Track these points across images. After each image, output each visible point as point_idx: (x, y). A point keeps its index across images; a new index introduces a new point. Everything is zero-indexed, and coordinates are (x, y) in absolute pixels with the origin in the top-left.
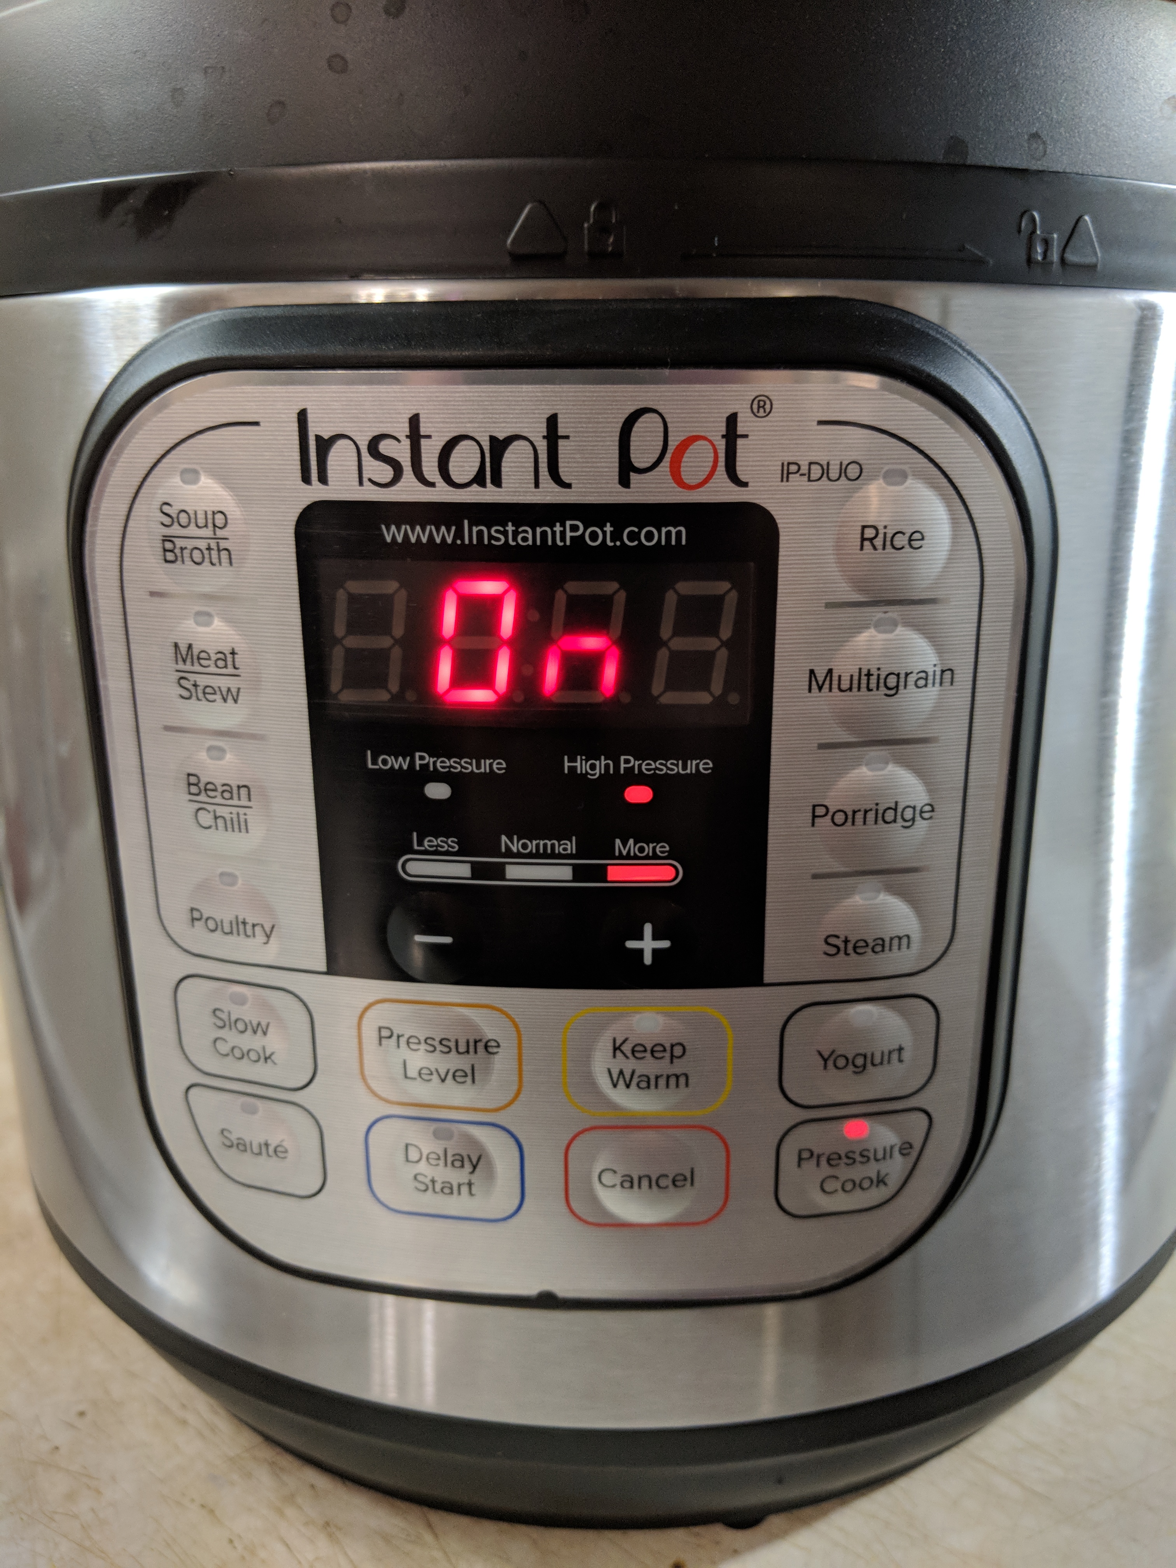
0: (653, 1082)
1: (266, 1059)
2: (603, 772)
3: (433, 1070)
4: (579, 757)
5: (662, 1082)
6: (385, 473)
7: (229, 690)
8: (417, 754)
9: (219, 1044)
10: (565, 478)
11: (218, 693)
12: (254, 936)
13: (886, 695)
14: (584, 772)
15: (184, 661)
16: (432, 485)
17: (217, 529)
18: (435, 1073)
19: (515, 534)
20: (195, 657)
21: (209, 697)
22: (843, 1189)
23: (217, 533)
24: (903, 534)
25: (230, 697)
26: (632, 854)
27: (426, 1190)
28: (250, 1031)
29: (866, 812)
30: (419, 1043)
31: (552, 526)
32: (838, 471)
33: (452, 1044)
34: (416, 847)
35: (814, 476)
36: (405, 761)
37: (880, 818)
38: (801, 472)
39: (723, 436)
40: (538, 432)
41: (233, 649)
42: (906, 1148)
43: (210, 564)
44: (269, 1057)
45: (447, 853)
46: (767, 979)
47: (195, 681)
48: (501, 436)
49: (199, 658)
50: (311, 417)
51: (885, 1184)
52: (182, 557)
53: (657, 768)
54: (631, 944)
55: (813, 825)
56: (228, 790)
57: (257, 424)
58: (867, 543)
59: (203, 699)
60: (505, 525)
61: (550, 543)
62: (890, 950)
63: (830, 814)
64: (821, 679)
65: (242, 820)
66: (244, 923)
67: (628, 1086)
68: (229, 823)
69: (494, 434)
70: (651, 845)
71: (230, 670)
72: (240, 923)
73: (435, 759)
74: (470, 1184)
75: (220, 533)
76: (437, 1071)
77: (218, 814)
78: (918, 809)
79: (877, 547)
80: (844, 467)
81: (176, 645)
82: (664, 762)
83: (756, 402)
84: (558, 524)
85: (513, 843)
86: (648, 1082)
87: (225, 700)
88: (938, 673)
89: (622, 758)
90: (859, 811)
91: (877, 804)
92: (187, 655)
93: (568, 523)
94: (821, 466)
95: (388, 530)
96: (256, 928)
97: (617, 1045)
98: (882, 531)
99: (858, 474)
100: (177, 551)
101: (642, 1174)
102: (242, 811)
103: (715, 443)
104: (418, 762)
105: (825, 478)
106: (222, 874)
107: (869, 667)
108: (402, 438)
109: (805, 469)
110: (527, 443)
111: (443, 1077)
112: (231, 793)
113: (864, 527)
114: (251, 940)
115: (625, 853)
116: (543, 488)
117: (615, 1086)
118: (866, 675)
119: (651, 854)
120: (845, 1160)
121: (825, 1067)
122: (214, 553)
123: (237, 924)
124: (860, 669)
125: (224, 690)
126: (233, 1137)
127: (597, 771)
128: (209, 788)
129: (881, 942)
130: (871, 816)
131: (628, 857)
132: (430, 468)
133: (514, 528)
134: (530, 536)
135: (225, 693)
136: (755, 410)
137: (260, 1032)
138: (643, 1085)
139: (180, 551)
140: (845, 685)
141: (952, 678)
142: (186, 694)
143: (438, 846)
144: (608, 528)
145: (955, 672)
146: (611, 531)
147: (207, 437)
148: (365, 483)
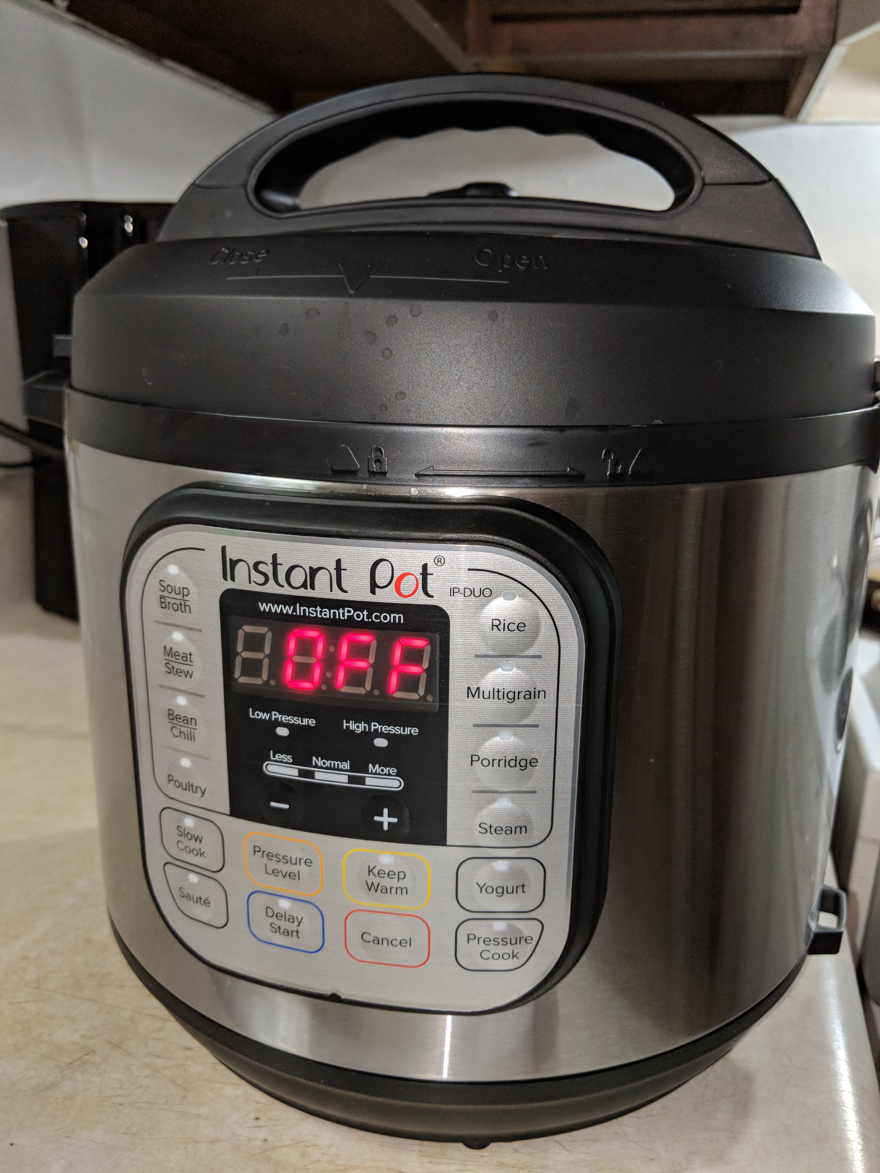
0: (389, 891)
1: (201, 855)
2: (363, 730)
3: (279, 871)
4: (351, 721)
5: (394, 890)
6: (261, 579)
7: (188, 672)
8: (273, 713)
9: (180, 843)
10: (344, 588)
11: (183, 672)
12: (197, 792)
13: (508, 702)
14: (353, 729)
15: (168, 655)
16: (282, 586)
17: (184, 596)
19: (321, 612)
20: (173, 654)
21: (180, 674)
22: (493, 958)
24: (515, 623)
25: (188, 675)
26: (378, 772)
27: (276, 932)
28: (193, 840)
29: (499, 761)
30: (273, 856)
31: (338, 610)
32: (479, 592)
33: (289, 859)
34: (272, 758)
35: (466, 595)
36: (267, 716)
37: (507, 764)
38: (460, 592)
39: (421, 574)
40: (332, 567)
41: (190, 653)
42: (528, 940)
43: (181, 612)
44: (203, 854)
45: (286, 763)
46: (448, 843)
47: (173, 665)
48: (315, 567)
49: (175, 655)
50: (227, 550)
51: (517, 958)
52: (169, 606)
53: (390, 730)
54: (377, 818)
55: (472, 765)
56: (186, 720)
57: (203, 550)
58: (495, 627)
59: (176, 674)
60: (316, 607)
61: (337, 617)
62: (513, 833)
63: (480, 760)
64: (473, 692)
65: (192, 735)
66: (192, 786)
67: (376, 891)
68: (186, 735)
69: (311, 566)
70: (387, 769)
71: (188, 662)
72: (190, 785)
73: (282, 716)
74: (297, 932)
75: (186, 598)
76: (281, 871)
77: (182, 731)
78: (529, 761)
79: (501, 629)
80: (482, 591)
81: (165, 647)
82: (394, 728)
84: (341, 609)
85: (318, 761)
86: (386, 890)
87: (186, 676)
88: (538, 692)
90: (496, 760)
91: (505, 757)
92: (170, 652)
93: (346, 609)
94: (470, 590)
95: (262, 605)
96: (198, 789)
97: (371, 869)
98: (502, 622)
99: (490, 594)
100: (167, 603)
101: (384, 937)
102: (192, 731)
103: (417, 577)
104: (274, 716)
105: (472, 595)
107: (498, 687)
108: (269, 563)
109: (462, 590)
110: (327, 571)
111: (284, 875)
112: (188, 721)
113: (493, 620)
114: (195, 794)
115: (374, 771)
116: (334, 592)
117: (370, 890)
118: (496, 692)
119: (387, 773)
120: (493, 942)
121: (481, 892)
122: (183, 607)
124: (494, 688)
125: (186, 671)
126: (185, 892)
127: (360, 729)
128: (178, 717)
129: (510, 828)
130: (503, 762)
131: (376, 774)
132: (282, 579)
133: (320, 609)
134: (328, 614)
135: (186, 673)
136: (436, 563)
137: (198, 841)
138: (384, 891)
140: (486, 696)
141: (545, 695)
142: (169, 671)
143: (283, 758)
144: (365, 613)
145: (546, 692)
146: (367, 614)
147: (182, 552)
148: (252, 583)
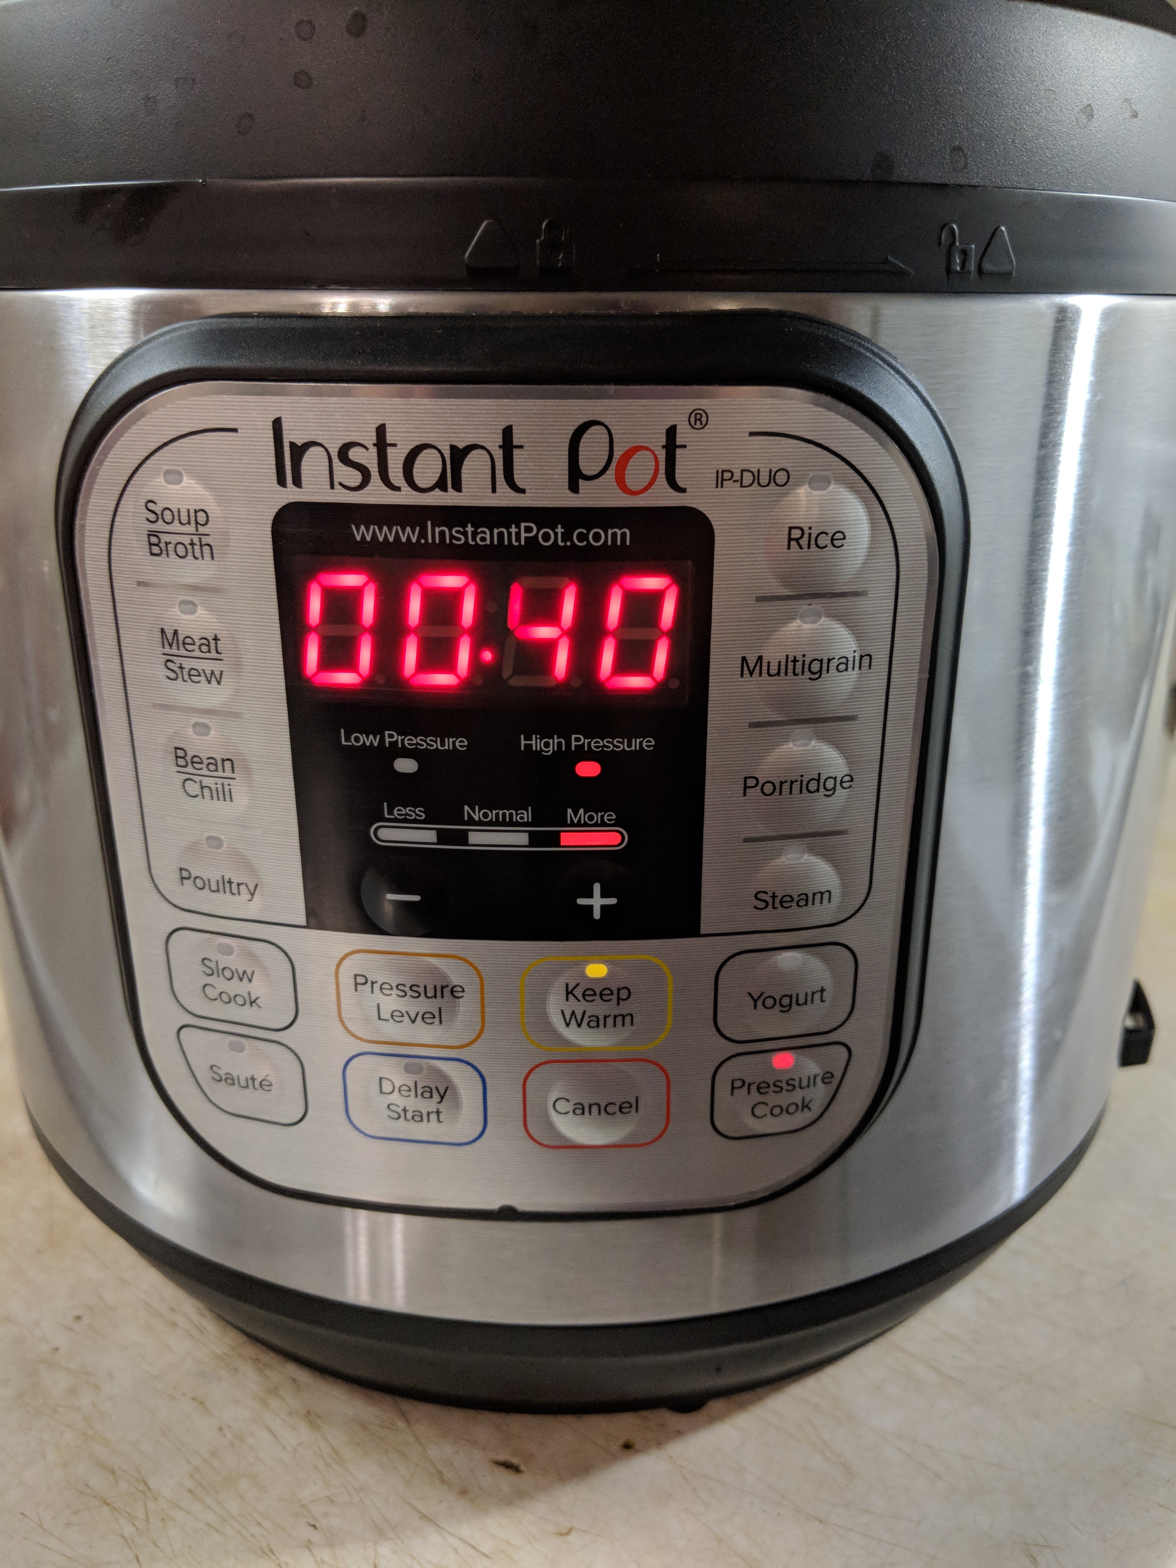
0: (601, 1023)
1: (252, 1003)
2: (556, 749)
3: (404, 1013)
4: (534, 736)
5: (610, 1021)
6: (354, 477)
7: (212, 673)
8: (387, 733)
9: (208, 990)
10: (520, 484)
11: (203, 675)
12: (239, 893)
13: (810, 679)
14: (539, 749)
15: (171, 645)
16: (398, 489)
17: (199, 526)
18: (406, 1015)
19: (475, 534)
20: (181, 642)
21: (196, 679)
22: (772, 1114)
23: (199, 529)
24: (827, 534)
25: (213, 679)
26: (582, 822)
27: (399, 1118)
28: (236, 978)
29: (792, 782)
30: (392, 989)
31: (508, 527)
32: (768, 478)
33: (421, 990)
34: (386, 816)
35: (745, 483)
36: (375, 739)
37: (804, 789)
38: (734, 478)
39: (663, 447)
40: (494, 442)
41: (216, 636)
42: (827, 1077)
43: (193, 558)
44: (254, 1001)
45: (415, 821)
46: (703, 931)
47: (181, 664)
48: (461, 445)
49: (184, 643)
50: (285, 426)
51: (809, 1109)
52: (167, 550)
53: (604, 746)
54: (581, 901)
55: (745, 795)
56: (212, 762)
57: (235, 430)
58: (793, 543)
59: (189, 680)
60: (465, 526)
61: (506, 543)
62: (813, 904)
63: (760, 785)
64: (751, 665)
65: (227, 790)
66: (230, 882)
67: (579, 1025)
68: (214, 792)
69: (455, 444)
70: (600, 814)
71: (213, 654)
72: (226, 883)
73: (403, 737)
74: (438, 1112)
75: (201, 530)
76: (407, 1013)
77: (204, 785)
78: (838, 780)
79: (803, 546)
80: (773, 474)
81: (163, 631)
82: (611, 740)
83: (693, 415)
84: (513, 526)
85: (474, 812)
86: (598, 1022)
87: (209, 682)
88: (857, 658)
89: (573, 736)
90: (786, 782)
91: (802, 776)
92: (173, 639)
93: (523, 525)
94: (752, 472)
95: (358, 530)
96: (241, 887)
97: (570, 990)
98: (807, 532)
99: (786, 480)
100: (162, 545)
101: (592, 1102)
102: (226, 782)
103: (657, 453)
104: (387, 740)
105: (756, 484)
106: (209, 838)
107: (794, 654)
108: (370, 446)
109: (737, 476)
110: (485, 452)
111: (413, 1019)
112: (216, 765)
113: (790, 528)
114: (236, 897)
115: (576, 821)
116: (500, 492)
117: (568, 1025)
118: (792, 661)
119: (599, 822)
120: (772, 1088)
121: (755, 1007)
122: (197, 548)
123: (224, 883)
124: (787, 656)
125: (208, 673)
126: (222, 1072)
127: (551, 748)
128: (195, 761)
129: (804, 897)
130: (796, 786)
131: (579, 824)
132: (396, 474)
133: (473, 529)
134: (488, 536)
135: (209, 676)
136: (693, 423)
137: (245, 979)
138: (593, 1024)
139: (164, 545)
140: (774, 670)
141: (870, 662)
142: (173, 675)
143: (406, 814)
144: (560, 530)
145: (873, 657)
146: (562, 533)
147: (188, 441)
148: (335, 487)
